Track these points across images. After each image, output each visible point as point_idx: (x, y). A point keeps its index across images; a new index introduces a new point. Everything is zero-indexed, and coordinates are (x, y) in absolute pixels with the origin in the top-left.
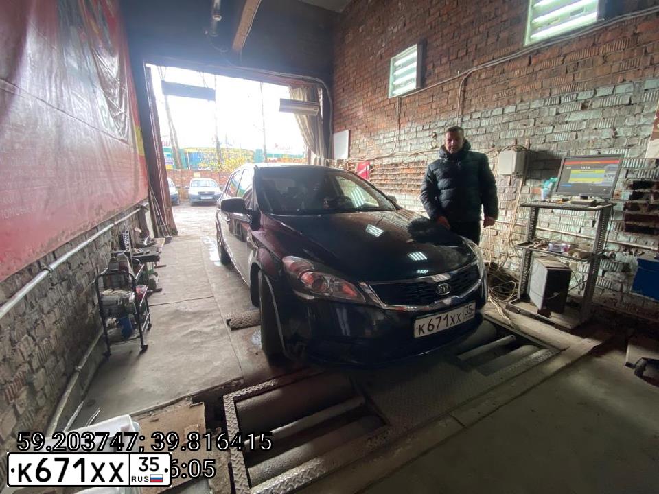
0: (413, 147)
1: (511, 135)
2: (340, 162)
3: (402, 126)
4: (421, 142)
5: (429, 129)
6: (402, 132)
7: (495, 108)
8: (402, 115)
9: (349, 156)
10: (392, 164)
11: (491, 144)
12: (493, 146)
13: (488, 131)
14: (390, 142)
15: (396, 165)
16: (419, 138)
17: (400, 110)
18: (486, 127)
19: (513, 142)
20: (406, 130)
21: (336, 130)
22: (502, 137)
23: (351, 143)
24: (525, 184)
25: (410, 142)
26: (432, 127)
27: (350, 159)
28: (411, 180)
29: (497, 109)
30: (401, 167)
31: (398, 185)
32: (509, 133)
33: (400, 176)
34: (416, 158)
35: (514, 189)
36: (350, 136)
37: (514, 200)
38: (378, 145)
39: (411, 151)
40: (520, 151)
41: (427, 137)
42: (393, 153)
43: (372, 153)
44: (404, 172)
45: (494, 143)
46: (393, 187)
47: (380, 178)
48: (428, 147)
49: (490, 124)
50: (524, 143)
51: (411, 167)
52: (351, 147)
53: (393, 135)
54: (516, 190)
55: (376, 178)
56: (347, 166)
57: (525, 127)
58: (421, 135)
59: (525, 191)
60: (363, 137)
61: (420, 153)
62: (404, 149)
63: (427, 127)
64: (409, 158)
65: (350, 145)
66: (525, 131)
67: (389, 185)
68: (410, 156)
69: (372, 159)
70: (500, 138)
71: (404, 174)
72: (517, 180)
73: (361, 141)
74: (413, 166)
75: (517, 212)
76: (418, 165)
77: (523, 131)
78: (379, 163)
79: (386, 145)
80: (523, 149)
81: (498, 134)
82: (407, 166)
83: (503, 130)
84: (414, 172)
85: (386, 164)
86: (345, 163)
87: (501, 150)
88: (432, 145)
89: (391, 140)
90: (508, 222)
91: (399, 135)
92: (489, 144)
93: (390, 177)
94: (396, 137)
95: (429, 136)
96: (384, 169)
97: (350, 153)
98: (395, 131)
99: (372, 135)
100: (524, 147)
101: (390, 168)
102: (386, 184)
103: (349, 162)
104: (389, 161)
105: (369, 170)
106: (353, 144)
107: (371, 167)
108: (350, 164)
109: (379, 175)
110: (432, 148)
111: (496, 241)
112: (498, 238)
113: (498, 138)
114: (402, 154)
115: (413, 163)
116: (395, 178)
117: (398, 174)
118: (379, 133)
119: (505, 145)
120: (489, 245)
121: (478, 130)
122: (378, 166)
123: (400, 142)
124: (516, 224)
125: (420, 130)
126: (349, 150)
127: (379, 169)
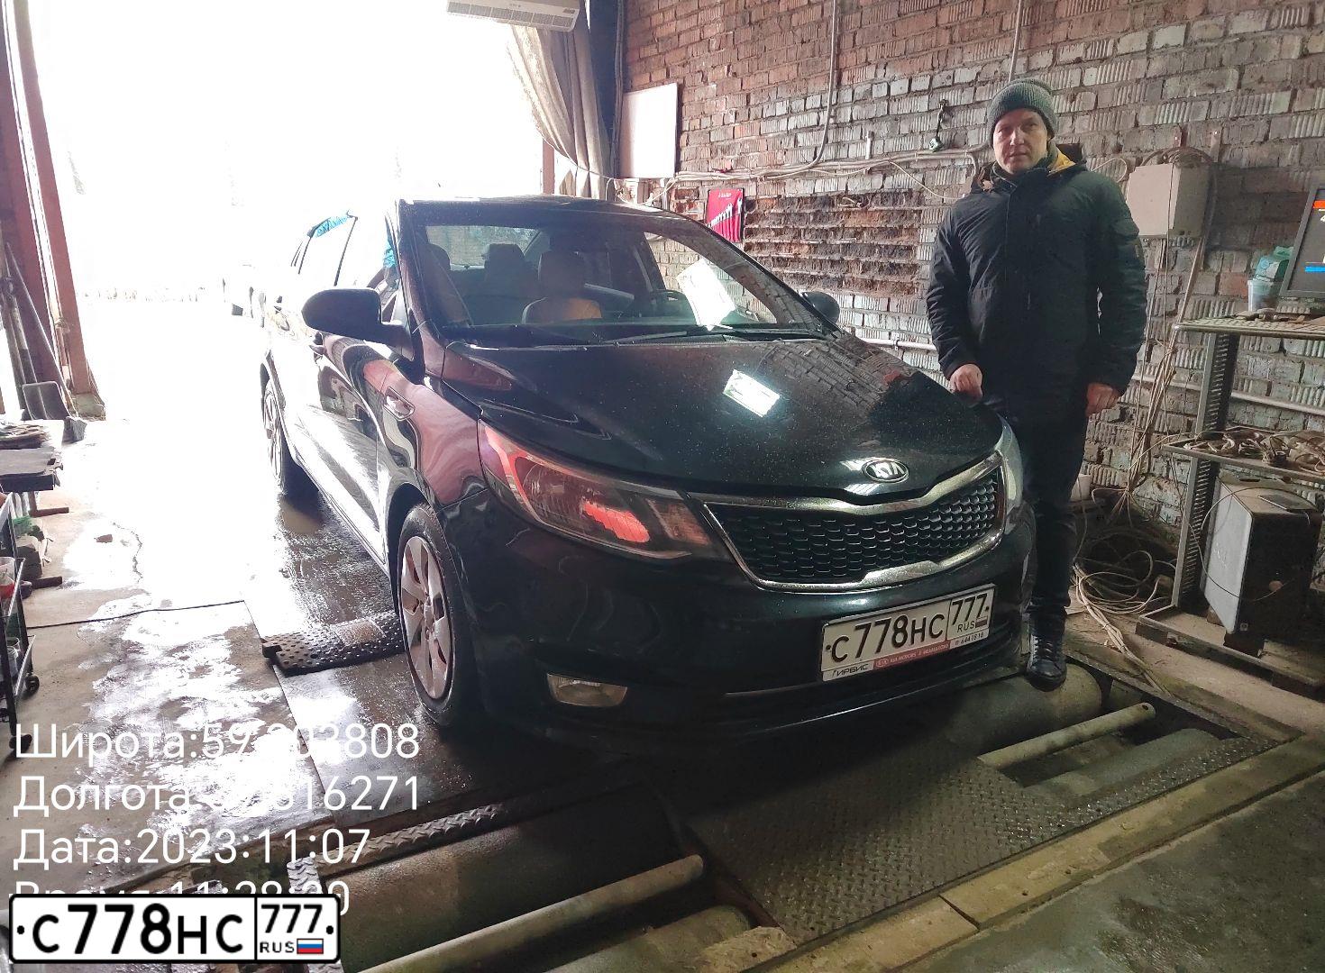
0: (879, 144)
1: (1168, 115)
2: (648, 186)
3: (845, 75)
4: (905, 129)
5: (930, 91)
6: (847, 96)
7: (1125, 32)
8: (847, 43)
9: (678, 168)
10: (813, 198)
11: (1112, 141)
12: (1118, 149)
13: (1106, 100)
14: (810, 129)
15: (828, 201)
16: (897, 118)
17: (840, 25)
18: (1096, 89)
19: (1173, 140)
20: (860, 90)
21: (636, 82)
22: (1143, 121)
23: (685, 127)
24: (1206, 266)
25: (869, 128)
26: (936, 83)
27: (682, 176)
28: (871, 249)
29: (1131, 36)
30: (841, 207)
31: (833, 263)
32: (1163, 110)
33: (840, 234)
34: (889, 180)
35: (1176, 281)
36: (680, 104)
37: (1173, 314)
38: (771, 135)
39: (871, 157)
40: (1191, 167)
41: (921, 114)
42: (817, 163)
43: (753, 159)
44: (852, 223)
45: (1121, 142)
46: (818, 268)
47: (777, 241)
48: (925, 146)
49: (1109, 83)
50: (1208, 140)
51: (871, 209)
52: (683, 138)
53: (818, 105)
54: (1180, 283)
55: (762, 241)
56: (673, 198)
57: (1212, 91)
58: (905, 107)
59: (1206, 286)
60: (724, 108)
61: (899, 164)
62: (853, 151)
63: (921, 83)
64: (868, 180)
65: (679, 131)
66: (1210, 103)
67: (804, 262)
68: (870, 172)
69: (752, 176)
70: (1137, 124)
71: (851, 231)
72: (1183, 254)
73: (717, 121)
74: (877, 204)
75: (1175, 351)
76: (894, 203)
77: (1206, 104)
78: (773, 192)
79: (796, 137)
80: (1203, 160)
81: (1134, 112)
82: (859, 204)
83: (1146, 100)
84: (880, 224)
85: (794, 196)
86: (666, 190)
87: (1139, 163)
88: (938, 140)
89: (811, 119)
90: (1152, 380)
91: (836, 106)
92: (1104, 144)
93: (808, 237)
94: (826, 113)
95: (930, 111)
96: (788, 211)
97: (682, 159)
98: (826, 91)
99: (752, 102)
100: (1206, 156)
101: (808, 212)
102: (796, 260)
103: (679, 187)
104: (803, 189)
105: (743, 213)
106: (692, 128)
107: (749, 204)
108: (679, 195)
109: (773, 229)
110: (937, 150)
111: (1120, 436)
112: (1126, 427)
113: (1132, 124)
114: (845, 167)
115: (879, 196)
116: (825, 242)
117: (832, 229)
118: (773, 97)
119: (1150, 147)
120: (1100, 449)
121: (1074, 99)
122: (770, 203)
123: (839, 126)
124: (1172, 384)
125: (900, 92)
126: (678, 150)
127: (772, 211)
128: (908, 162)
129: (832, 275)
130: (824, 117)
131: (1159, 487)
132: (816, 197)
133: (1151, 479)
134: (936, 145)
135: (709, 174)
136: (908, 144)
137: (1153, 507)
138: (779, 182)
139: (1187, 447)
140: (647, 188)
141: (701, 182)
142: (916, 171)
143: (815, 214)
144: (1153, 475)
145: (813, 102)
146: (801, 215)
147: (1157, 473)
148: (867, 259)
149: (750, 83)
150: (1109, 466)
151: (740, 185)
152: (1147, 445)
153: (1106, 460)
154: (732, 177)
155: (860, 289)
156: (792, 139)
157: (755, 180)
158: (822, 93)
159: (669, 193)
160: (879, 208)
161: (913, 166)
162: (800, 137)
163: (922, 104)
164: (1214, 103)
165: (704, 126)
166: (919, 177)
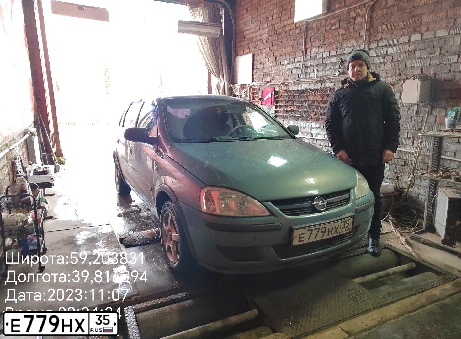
0: (319, 73)
1: (416, 63)
2: (243, 87)
3: (308, 51)
4: (328, 68)
5: (336, 56)
6: (309, 57)
7: (401, 36)
8: (308, 40)
9: (253, 81)
10: (298, 91)
11: (398, 72)
12: (400, 74)
13: (395, 58)
14: (297, 68)
15: (303, 91)
16: (326, 65)
17: (306, 34)
18: (392, 55)
19: (419, 71)
20: (313, 56)
21: (239, 53)
22: (408, 65)
23: (255, 68)
24: (431, 113)
25: (316, 68)
26: (338, 53)
27: (254, 83)
28: (318, 107)
29: (403, 37)
30: (307, 94)
31: (305, 112)
32: (415, 61)
33: (307, 103)
34: (323, 84)
35: (421, 118)
36: (253, 60)
37: (421, 129)
38: (283, 70)
39: (317, 77)
40: (424, 80)
41: (333, 63)
42: (299, 79)
43: (278, 78)
44: (311, 99)
45: (401, 72)
46: (300, 114)
47: (286, 105)
48: (335, 73)
49: (396, 53)
50: (430, 71)
51: (317, 94)
52: (255, 71)
53: (299, 61)
54: (423, 119)
55: (281, 105)
56: (251, 91)
57: (431, 55)
58: (328, 61)
59: (432, 120)
60: (268, 61)
61: (326, 79)
62: (311, 75)
63: (334, 53)
64: (316, 85)
65: (253, 69)
66: (430, 59)
67: (295, 112)
68: (317, 82)
69: (278, 83)
70: (406, 66)
71: (311, 101)
72: (423, 109)
73: (266, 66)
74: (319, 93)
75: (422, 142)
76: (325, 92)
77: (429, 60)
78: (285, 89)
79: (292, 71)
80: (429, 78)
81: (405, 62)
82: (313, 93)
83: (409, 58)
84: (320, 99)
85: (291, 90)
86: (249, 88)
87: (407, 79)
88: (339, 71)
89: (297, 65)
90: (414, 152)
91: (305, 61)
92: (395, 73)
93: (296, 103)
94: (302, 63)
95: (336, 62)
96: (290, 95)
97: (254, 78)
98: (302, 56)
99: (277, 59)
100: (429, 76)
101: (296, 95)
102: (292, 111)
103: (253, 87)
104: (295, 88)
105: (274, 95)
106: (257, 68)
107: (276, 93)
108: (253, 90)
109: (285, 101)
110: (339, 75)
111: (404, 171)
112: (406, 168)
113: (404, 66)
114: (308, 81)
115: (320, 90)
116: (302, 105)
117: (304, 101)
118: (284, 58)
119: (411, 74)
120: (397, 175)
121: (384, 58)
122: (283, 92)
123: (306, 67)
124: (421, 153)
125: (326, 56)
126: (253, 75)
127: (284, 95)
128: (330, 79)
129: (305, 116)
130: (301, 64)
131: (418, 188)
132: (299, 90)
133: (415, 186)
134: (339, 73)
135: (263, 83)
136: (329, 73)
137: (416, 195)
138: (286, 85)
139: (425, 175)
140: (242, 88)
141: (260, 85)
142: (332, 82)
143: (299, 96)
144: (416, 184)
145: (298, 59)
146: (294, 96)
147: (417, 183)
148: (316, 111)
149: (277, 54)
150: (401, 181)
151: (273, 86)
152: (413, 173)
153: (399, 179)
154: (270, 84)
155: (314, 121)
156: (291, 71)
157: (278, 85)
158: (300, 57)
159: (250, 89)
160: (320, 94)
161: (331, 80)
162: (293, 71)
163: (334, 60)
164: (432, 59)
165: (261, 67)
166: (333, 84)
